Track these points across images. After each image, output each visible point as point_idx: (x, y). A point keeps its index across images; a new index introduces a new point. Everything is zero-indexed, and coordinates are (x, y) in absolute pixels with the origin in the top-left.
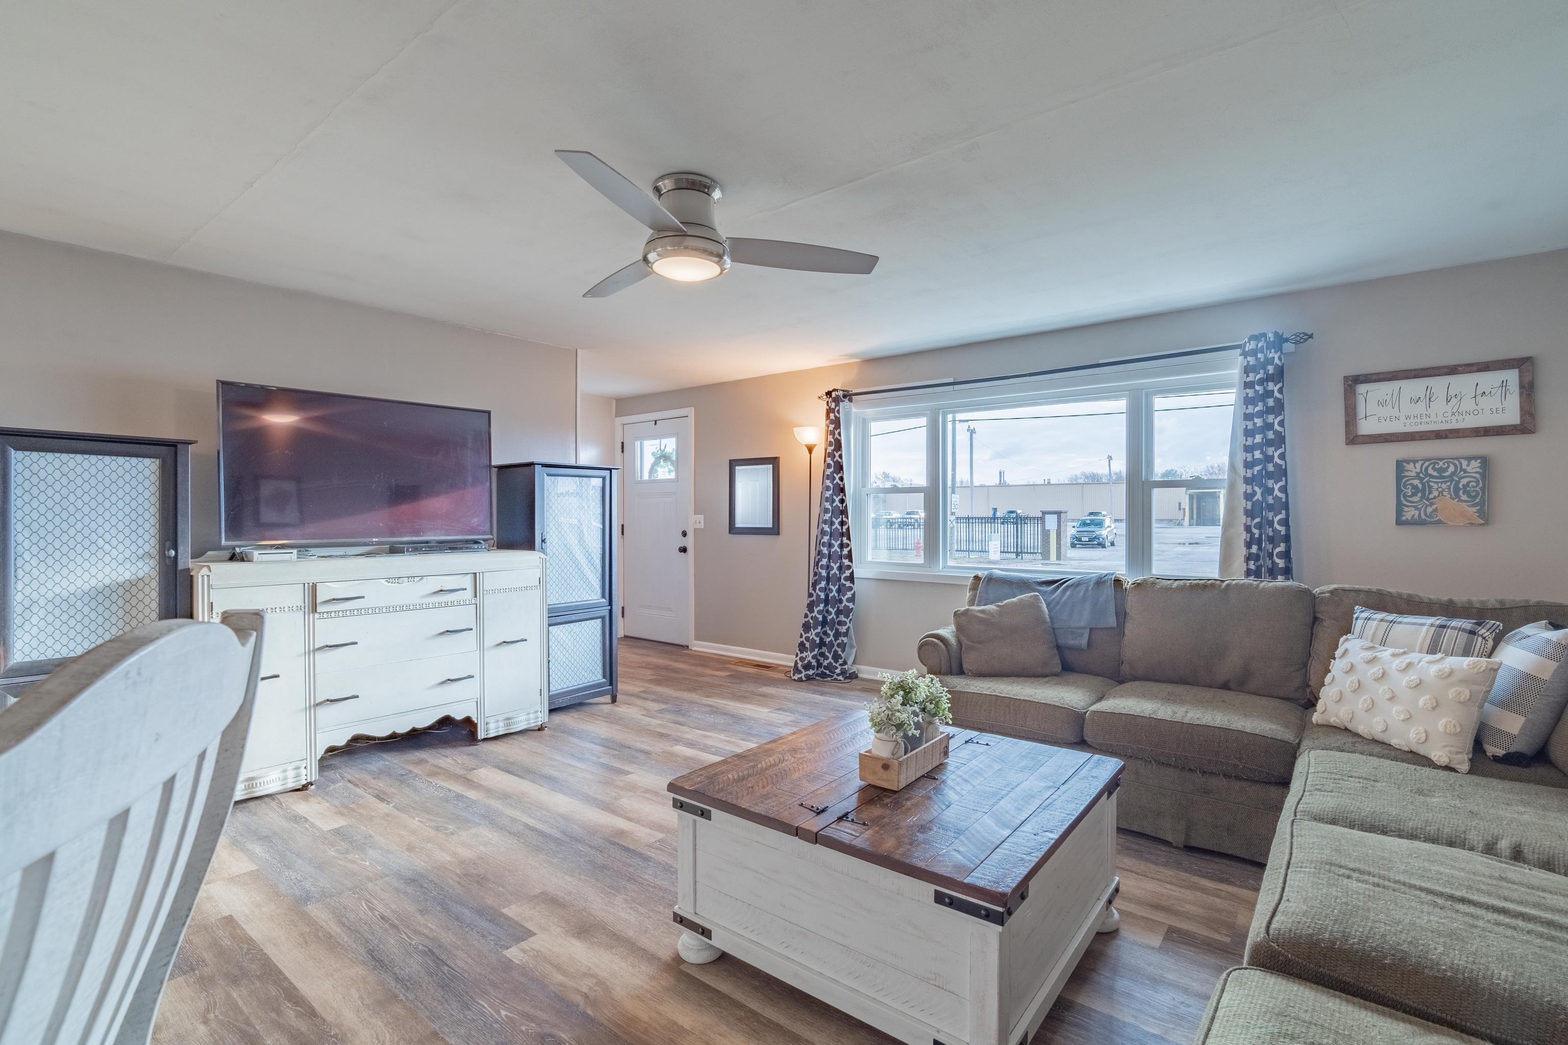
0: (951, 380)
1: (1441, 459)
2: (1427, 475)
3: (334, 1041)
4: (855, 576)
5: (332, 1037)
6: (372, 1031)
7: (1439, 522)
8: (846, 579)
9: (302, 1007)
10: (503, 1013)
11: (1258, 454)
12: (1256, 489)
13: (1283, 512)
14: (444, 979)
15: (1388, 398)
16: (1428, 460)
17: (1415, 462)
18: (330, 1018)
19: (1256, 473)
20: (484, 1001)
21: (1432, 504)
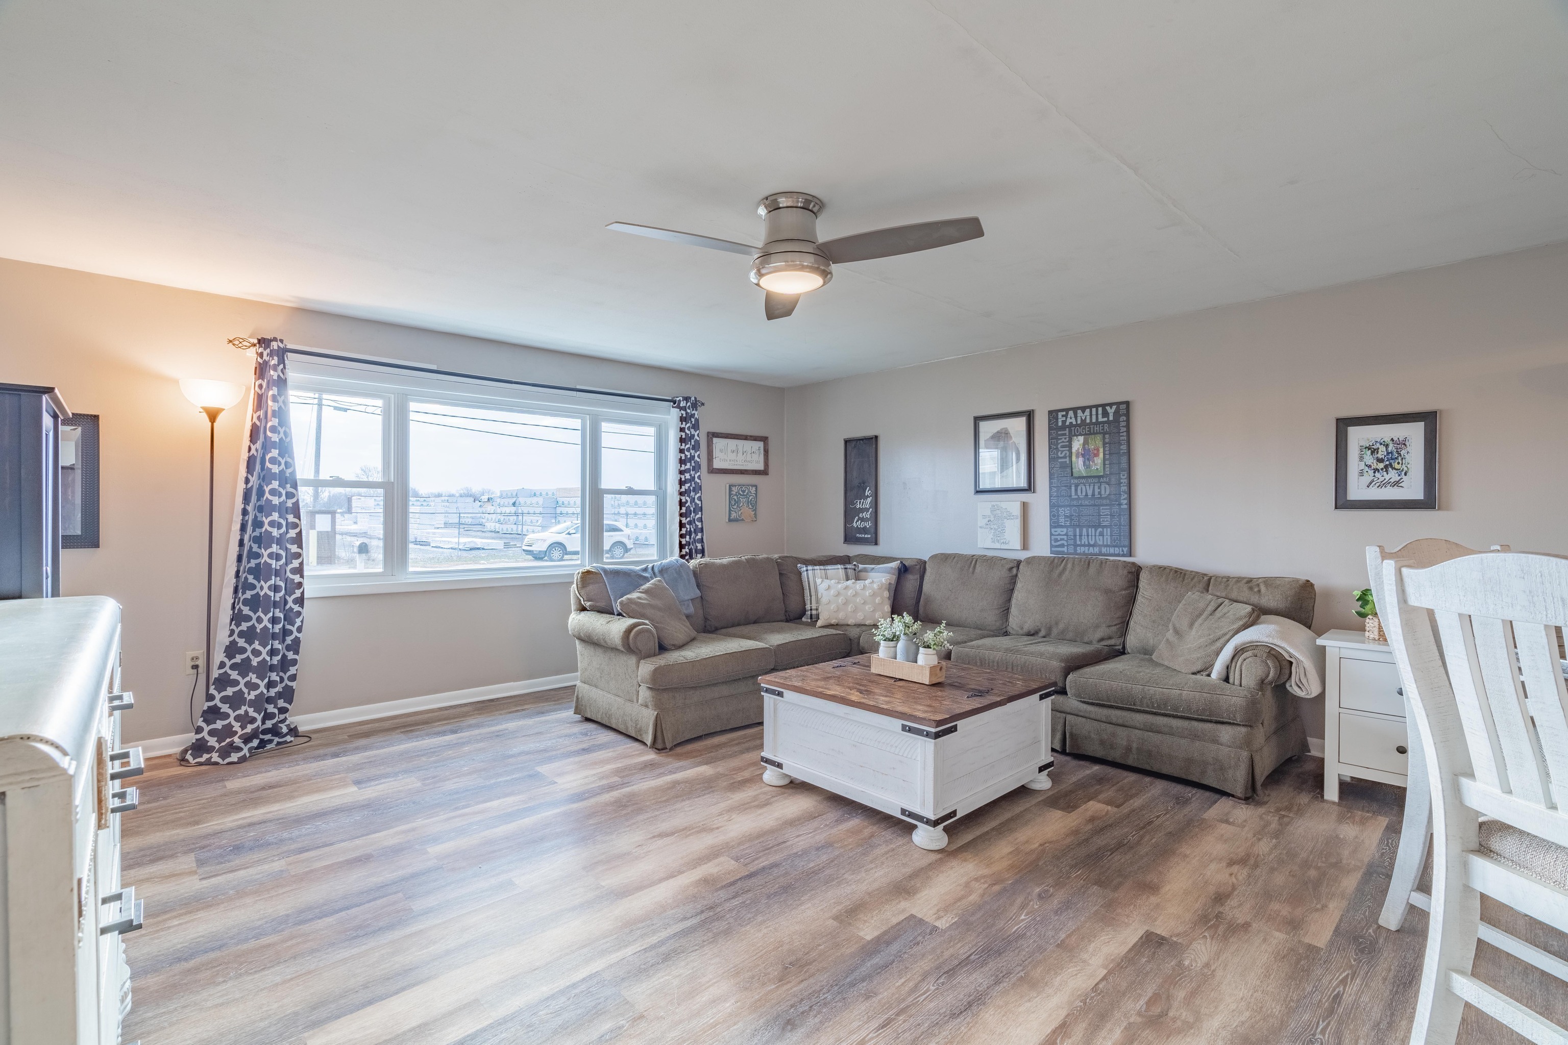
0: (434, 367)
1: (744, 486)
2: (740, 494)
3: (1090, 1000)
4: (305, 596)
5: (1085, 1003)
6: (1069, 981)
7: (743, 520)
8: (296, 601)
9: (1056, 1039)
10: (1023, 917)
11: (688, 476)
12: (688, 498)
13: (700, 513)
14: (988, 956)
15: (723, 448)
16: (740, 485)
17: (735, 486)
18: (1063, 1013)
19: (687, 488)
20: (1012, 929)
21: (741, 510)
